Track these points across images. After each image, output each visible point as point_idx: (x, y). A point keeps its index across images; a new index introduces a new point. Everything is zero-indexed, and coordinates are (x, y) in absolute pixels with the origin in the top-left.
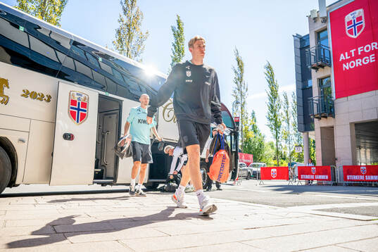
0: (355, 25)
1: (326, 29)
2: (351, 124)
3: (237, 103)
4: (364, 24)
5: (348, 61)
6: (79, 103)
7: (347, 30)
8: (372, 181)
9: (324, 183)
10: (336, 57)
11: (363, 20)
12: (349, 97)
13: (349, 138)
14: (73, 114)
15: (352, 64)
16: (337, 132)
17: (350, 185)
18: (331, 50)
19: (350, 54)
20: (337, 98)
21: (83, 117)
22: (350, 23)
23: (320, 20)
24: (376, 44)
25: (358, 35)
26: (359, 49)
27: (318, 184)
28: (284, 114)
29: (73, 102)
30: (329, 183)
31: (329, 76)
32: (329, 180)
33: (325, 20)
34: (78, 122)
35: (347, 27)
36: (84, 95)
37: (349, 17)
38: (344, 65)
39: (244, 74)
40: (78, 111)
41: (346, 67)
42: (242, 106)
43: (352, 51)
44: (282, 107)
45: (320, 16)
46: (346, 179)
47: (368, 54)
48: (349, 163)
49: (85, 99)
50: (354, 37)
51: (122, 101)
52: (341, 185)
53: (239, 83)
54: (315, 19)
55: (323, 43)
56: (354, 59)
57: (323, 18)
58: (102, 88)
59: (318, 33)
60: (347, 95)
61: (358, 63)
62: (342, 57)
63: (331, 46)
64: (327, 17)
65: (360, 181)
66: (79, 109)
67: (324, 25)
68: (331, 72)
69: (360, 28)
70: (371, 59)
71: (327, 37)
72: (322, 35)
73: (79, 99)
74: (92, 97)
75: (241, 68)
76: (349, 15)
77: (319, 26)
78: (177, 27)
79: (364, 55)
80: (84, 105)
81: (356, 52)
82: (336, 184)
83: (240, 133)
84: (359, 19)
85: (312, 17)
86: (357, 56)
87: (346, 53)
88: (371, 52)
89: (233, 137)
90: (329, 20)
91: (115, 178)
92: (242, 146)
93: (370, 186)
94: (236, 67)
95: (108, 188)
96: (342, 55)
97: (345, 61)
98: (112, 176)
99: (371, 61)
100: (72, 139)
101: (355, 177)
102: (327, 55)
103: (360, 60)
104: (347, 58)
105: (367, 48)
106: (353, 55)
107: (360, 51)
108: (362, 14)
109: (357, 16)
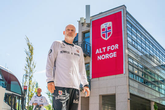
0: (106, 32)
1: (89, 32)
2: (100, 95)
3: (27, 76)
4: (111, 32)
5: (101, 54)
7: (102, 34)
10: (94, 51)
11: (111, 29)
12: (100, 78)
13: (98, 105)
15: (103, 57)
16: (91, 101)
18: (91, 46)
19: (102, 50)
20: (93, 77)
22: (103, 30)
23: (86, 25)
24: (117, 45)
25: (108, 38)
26: (108, 47)
31: (89, 63)
33: (88, 25)
35: (101, 32)
37: (103, 26)
38: (98, 56)
39: (33, 56)
41: (100, 58)
42: (30, 78)
43: (104, 48)
45: (86, 22)
47: (113, 51)
50: (105, 39)
53: (29, 61)
54: (82, 23)
55: (86, 40)
56: (105, 53)
57: (88, 24)
59: (84, 33)
60: (98, 77)
61: (107, 56)
62: (97, 51)
63: (91, 43)
64: (90, 24)
67: (88, 29)
68: (90, 60)
70: (114, 54)
71: (89, 37)
72: (86, 35)
75: (31, 51)
77: (85, 29)
79: (110, 51)
81: (106, 49)
83: (27, 98)
84: (109, 28)
85: (81, 22)
86: (106, 52)
87: (100, 49)
88: (115, 50)
89: (20, 101)
90: (91, 26)
94: (28, 50)
96: (98, 50)
97: (99, 54)
99: (114, 56)
102: (88, 49)
103: (108, 54)
104: (100, 52)
105: (113, 48)
106: (104, 51)
107: (108, 49)
108: (111, 25)
109: (108, 26)
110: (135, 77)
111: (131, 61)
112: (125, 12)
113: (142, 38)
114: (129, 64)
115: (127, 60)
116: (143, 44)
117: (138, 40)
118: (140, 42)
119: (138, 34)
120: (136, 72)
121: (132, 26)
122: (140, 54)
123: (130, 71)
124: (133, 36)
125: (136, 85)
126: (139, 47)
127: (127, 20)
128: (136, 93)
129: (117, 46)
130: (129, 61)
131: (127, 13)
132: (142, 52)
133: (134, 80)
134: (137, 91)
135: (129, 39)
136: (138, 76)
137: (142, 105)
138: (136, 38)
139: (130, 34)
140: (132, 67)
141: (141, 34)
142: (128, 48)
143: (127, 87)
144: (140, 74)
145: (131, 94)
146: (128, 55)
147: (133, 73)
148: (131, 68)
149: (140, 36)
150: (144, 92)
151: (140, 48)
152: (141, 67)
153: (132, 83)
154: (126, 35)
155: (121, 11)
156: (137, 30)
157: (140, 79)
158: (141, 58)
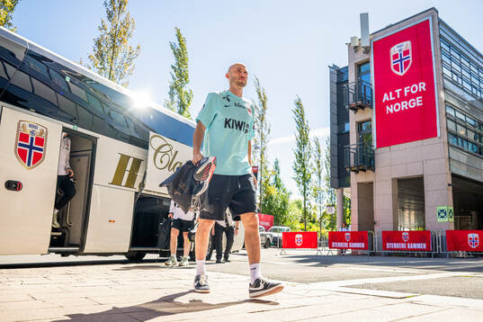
0: (401, 60)
1: (367, 62)
2: (393, 179)
3: (256, 147)
5: (392, 102)
6: (32, 139)
7: (392, 65)
8: (414, 250)
9: (360, 252)
10: (379, 97)
11: (410, 55)
12: (392, 147)
13: (391, 197)
14: (22, 154)
15: (397, 107)
16: (377, 190)
17: (390, 255)
18: (373, 88)
19: (395, 95)
20: (378, 147)
21: (38, 158)
22: (396, 56)
23: (362, 49)
24: (424, 84)
25: (404, 72)
26: (405, 89)
27: (353, 254)
28: (315, 165)
29: (23, 137)
30: (366, 252)
31: (370, 120)
32: (366, 248)
33: (367, 51)
34: (29, 165)
35: (392, 61)
36: (40, 128)
37: (395, 50)
38: (388, 107)
40: (30, 150)
41: (390, 109)
43: (398, 91)
44: (313, 156)
45: (362, 45)
46: (385, 248)
47: (414, 96)
48: (390, 228)
49: (42, 132)
50: (400, 74)
51: (96, 138)
52: (379, 255)
54: (355, 47)
55: (364, 78)
56: (399, 101)
57: (366, 48)
58: (71, 120)
59: (359, 66)
60: (389, 144)
61: (404, 105)
62: (386, 98)
63: (373, 82)
64: (370, 47)
65: (402, 249)
66: (31, 147)
67: (366, 57)
68: (372, 115)
69: (406, 64)
70: (418, 101)
71: (369, 72)
72: (363, 69)
73: (32, 132)
74: (53, 130)
75: (263, 103)
76: (396, 47)
77: (360, 57)
78: (177, 43)
79: (411, 96)
80: (40, 141)
81: (402, 93)
82: (373, 254)
84: (406, 53)
85: (353, 45)
86: (403, 98)
87: (391, 93)
88: (418, 94)
90: (372, 51)
91: (82, 245)
92: (260, 204)
93: (413, 256)
94: (257, 101)
95: (71, 258)
96: (386, 94)
97: (390, 103)
98: (78, 242)
99: (418, 105)
100: (20, 189)
101: (396, 246)
102: (368, 94)
103: (406, 102)
104: (392, 99)
105: (414, 89)
106: (398, 96)
107: (406, 91)
108: (409, 48)
109: (404, 49)
110: (460, 143)
111: (451, 112)
112: (437, 21)
113: (472, 67)
114: (448, 118)
115: (444, 112)
116: (473, 79)
117: (464, 72)
118: (468, 76)
119: (462, 60)
120: (462, 132)
121: (450, 46)
122: (470, 98)
123: (449, 132)
124: (453, 65)
125: (463, 158)
126: (465, 85)
127: (440, 36)
128: (463, 172)
129: (422, 86)
130: (446, 114)
131: (440, 22)
132: (473, 95)
133: (458, 148)
134: (464, 168)
135: (445, 71)
136: (467, 140)
137: (476, 195)
138: (459, 69)
139: (449, 61)
140: (454, 124)
141: (470, 61)
142: (444, 88)
143: (445, 162)
144: (471, 136)
145: (454, 176)
146: (446, 101)
147: (456, 136)
148: (451, 126)
149: (468, 65)
150: (478, 170)
151: (470, 88)
152: (472, 122)
153: (455, 154)
154: (440, 64)
155: (428, 21)
156: (460, 53)
157: (470, 145)
158: (471, 104)
